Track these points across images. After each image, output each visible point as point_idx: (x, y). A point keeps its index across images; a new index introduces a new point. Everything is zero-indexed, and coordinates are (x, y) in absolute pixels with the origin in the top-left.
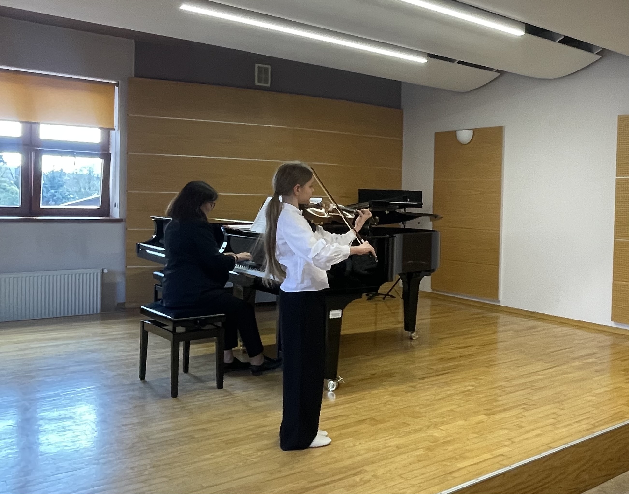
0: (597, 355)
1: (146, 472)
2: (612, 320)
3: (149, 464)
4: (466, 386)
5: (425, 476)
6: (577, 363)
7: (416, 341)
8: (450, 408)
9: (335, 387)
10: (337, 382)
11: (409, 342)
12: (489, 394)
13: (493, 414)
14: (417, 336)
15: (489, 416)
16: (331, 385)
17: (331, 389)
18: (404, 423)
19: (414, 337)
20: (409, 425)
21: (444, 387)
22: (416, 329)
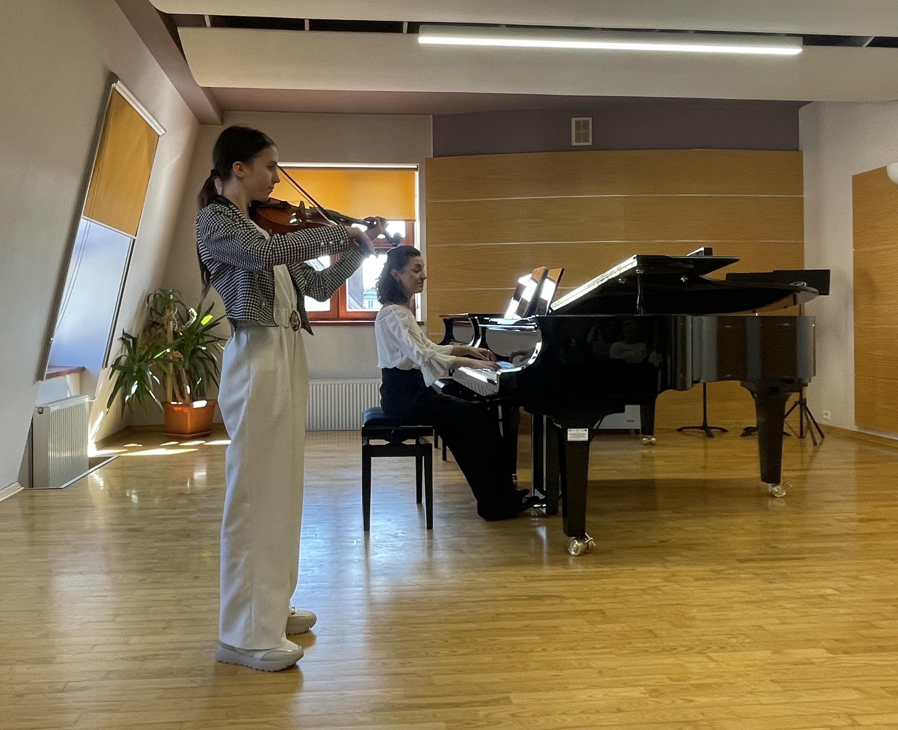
7: (783, 500)
8: (760, 622)
9: (579, 550)
10: (584, 544)
11: (770, 502)
12: (863, 610)
13: (845, 653)
14: (783, 492)
15: (834, 654)
16: (575, 546)
17: (573, 553)
18: (650, 631)
19: (777, 493)
20: (656, 636)
21: (775, 583)
22: (782, 481)
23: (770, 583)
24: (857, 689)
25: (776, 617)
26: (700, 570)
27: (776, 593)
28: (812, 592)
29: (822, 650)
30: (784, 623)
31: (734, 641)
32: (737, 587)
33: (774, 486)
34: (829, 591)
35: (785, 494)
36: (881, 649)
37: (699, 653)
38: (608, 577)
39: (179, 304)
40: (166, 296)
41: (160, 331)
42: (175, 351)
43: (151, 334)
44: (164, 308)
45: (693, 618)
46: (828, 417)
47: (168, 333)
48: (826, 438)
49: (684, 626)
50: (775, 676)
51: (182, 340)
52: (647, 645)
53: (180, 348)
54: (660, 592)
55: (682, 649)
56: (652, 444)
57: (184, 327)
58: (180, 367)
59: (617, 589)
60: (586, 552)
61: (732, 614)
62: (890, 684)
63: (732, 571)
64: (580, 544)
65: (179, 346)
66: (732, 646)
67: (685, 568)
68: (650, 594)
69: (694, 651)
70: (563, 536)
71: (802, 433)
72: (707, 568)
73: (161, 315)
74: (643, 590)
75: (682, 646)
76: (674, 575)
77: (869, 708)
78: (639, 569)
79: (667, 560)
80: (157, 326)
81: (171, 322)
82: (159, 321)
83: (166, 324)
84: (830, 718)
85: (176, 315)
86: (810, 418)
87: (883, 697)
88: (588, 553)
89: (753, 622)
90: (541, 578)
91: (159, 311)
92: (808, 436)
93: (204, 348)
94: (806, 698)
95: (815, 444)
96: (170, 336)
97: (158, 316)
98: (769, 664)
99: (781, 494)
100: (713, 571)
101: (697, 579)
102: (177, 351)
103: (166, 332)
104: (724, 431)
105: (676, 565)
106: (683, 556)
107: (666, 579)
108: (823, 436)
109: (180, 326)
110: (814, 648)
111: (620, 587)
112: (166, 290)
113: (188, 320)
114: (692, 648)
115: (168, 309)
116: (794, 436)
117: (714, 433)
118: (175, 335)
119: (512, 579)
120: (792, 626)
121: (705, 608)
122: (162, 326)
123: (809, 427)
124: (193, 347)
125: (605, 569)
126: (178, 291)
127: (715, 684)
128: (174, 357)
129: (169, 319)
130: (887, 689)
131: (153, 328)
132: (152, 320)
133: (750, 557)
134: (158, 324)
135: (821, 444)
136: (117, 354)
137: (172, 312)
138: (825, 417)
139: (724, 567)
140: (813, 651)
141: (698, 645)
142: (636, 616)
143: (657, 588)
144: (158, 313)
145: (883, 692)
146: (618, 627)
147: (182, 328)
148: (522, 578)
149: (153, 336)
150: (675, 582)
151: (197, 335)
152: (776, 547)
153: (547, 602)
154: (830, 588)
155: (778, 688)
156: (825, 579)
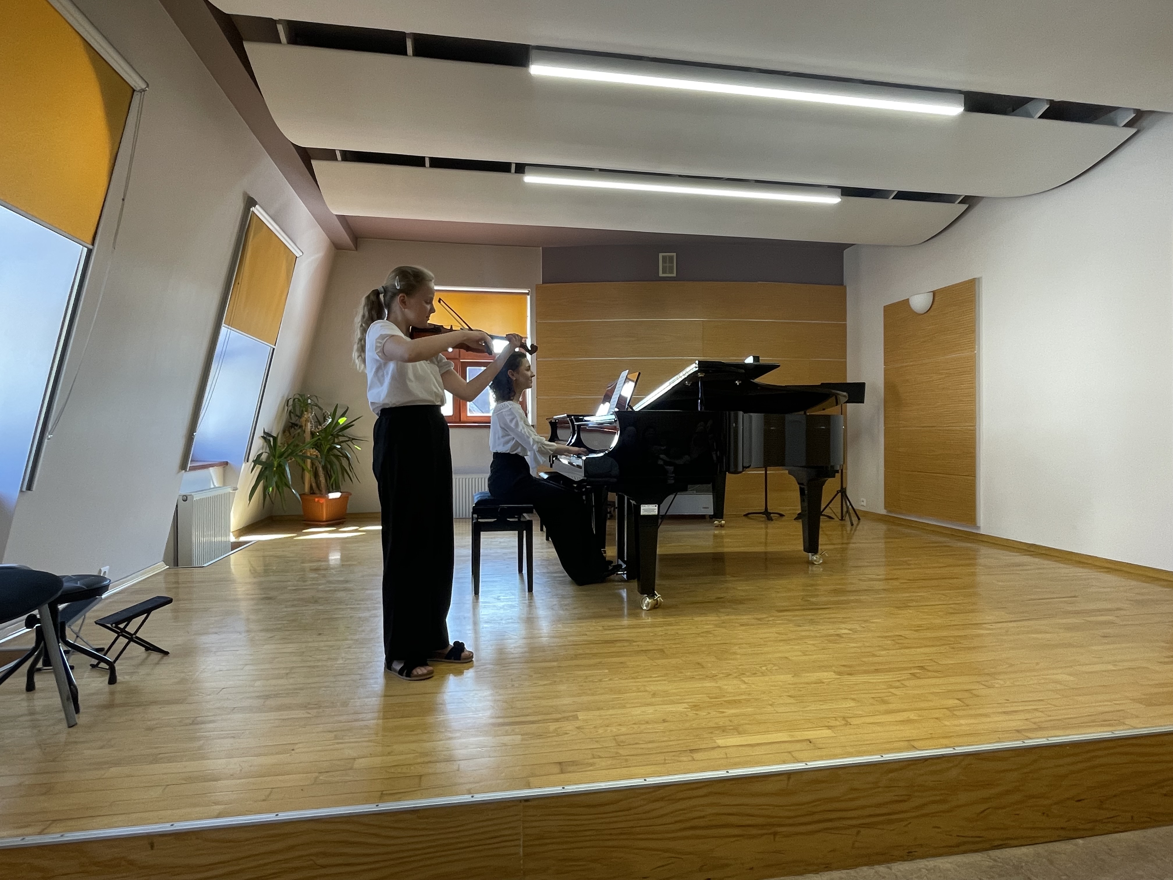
7: (820, 566)
8: (787, 655)
9: (650, 606)
10: (654, 600)
11: (810, 568)
12: (868, 644)
13: (850, 674)
14: (820, 560)
15: (840, 675)
16: (646, 602)
17: (645, 608)
18: (699, 664)
19: (815, 561)
20: (703, 667)
21: (803, 626)
22: (820, 552)
23: (800, 626)
24: (853, 699)
25: (801, 651)
26: (745, 618)
27: (803, 634)
28: (832, 632)
29: (832, 673)
30: (805, 655)
31: (764, 668)
32: (774, 630)
33: (813, 555)
35: (821, 561)
36: (877, 671)
37: (736, 677)
38: (670, 624)
39: (316, 407)
40: (304, 401)
41: (299, 431)
42: (312, 448)
43: (290, 434)
44: (302, 411)
45: (735, 653)
46: (864, 504)
47: (306, 432)
48: (861, 520)
49: (726, 659)
50: (792, 693)
51: (319, 439)
52: (695, 673)
53: (317, 446)
54: (710, 635)
55: (722, 675)
56: (722, 526)
57: (321, 427)
58: (317, 463)
59: (677, 633)
60: (655, 607)
61: (766, 649)
62: (879, 695)
63: (771, 619)
64: (650, 601)
65: (316, 445)
66: (762, 673)
67: (733, 617)
68: (702, 637)
69: (730, 676)
71: (842, 517)
72: (750, 617)
73: (300, 417)
74: (698, 634)
75: (723, 673)
76: (724, 623)
77: (861, 713)
78: (696, 619)
79: (720, 612)
80: (296, 427)
81: (309, 424)
82: (297, 422)
83: (304, 425)
84: (828, 720)
85: (313, 416)
86: (848, 504)
87: (872, 705)
88: (657, 608)
89: (780, 655)
90: (616, 627)
91: (299, 414)
92: (847, 518)
93: (339, 447)
94: (813, 707)
95: (852, 525)
96: (308, 436)
97: (297, 418)
98: (789, 684)
99: (818, 562)
100: (757, 619)
101: (742, 625)
102: (314, 449)
103: (304, 431)
104: (781, 515)
105: (728, 615)
106: (734, 609)
107: (716, 626)
108: (859, 519)
109: (316, 427)
110: (827, 671)
111: (680, 632)
112: (304, 395)
113: (325, 421)
114: (731, 675)
115: (306, 411)
116: (837, 520)
117: (773, 518)
118: (313, 434)
119: (591, 629)
120: (810, 657)
121: (745, 645)
122: (301, 427)
123: (848, 512)
124: (329, 446)
125: (670, 620)
126: (316, 397)
127: (745, 699)
128: (311, 454)
129: (307, 421)
130: (876, 699)
131: (293, 429)
132: (292, 422)
133: (786, 608)
134: (297, 425)
135: (858, 525)
136: (259, 450)
137: (310, 414)
138: (862, 503)
139: (764, 616)
140: (826, 674)
141: (736, 673)
142: (689, 653)
143: (708, 632)
144: (297, 416)
145: (871, 701)
146: (673, 661)
147: (318, 429)
148: (601, 628)
149: (292, 435)
150: (725, 627)
151: (332, 435)
152: (809, 601)
153: (619, 644)
154: (846, 629)
155: (792, 700)
156: (843, 623)
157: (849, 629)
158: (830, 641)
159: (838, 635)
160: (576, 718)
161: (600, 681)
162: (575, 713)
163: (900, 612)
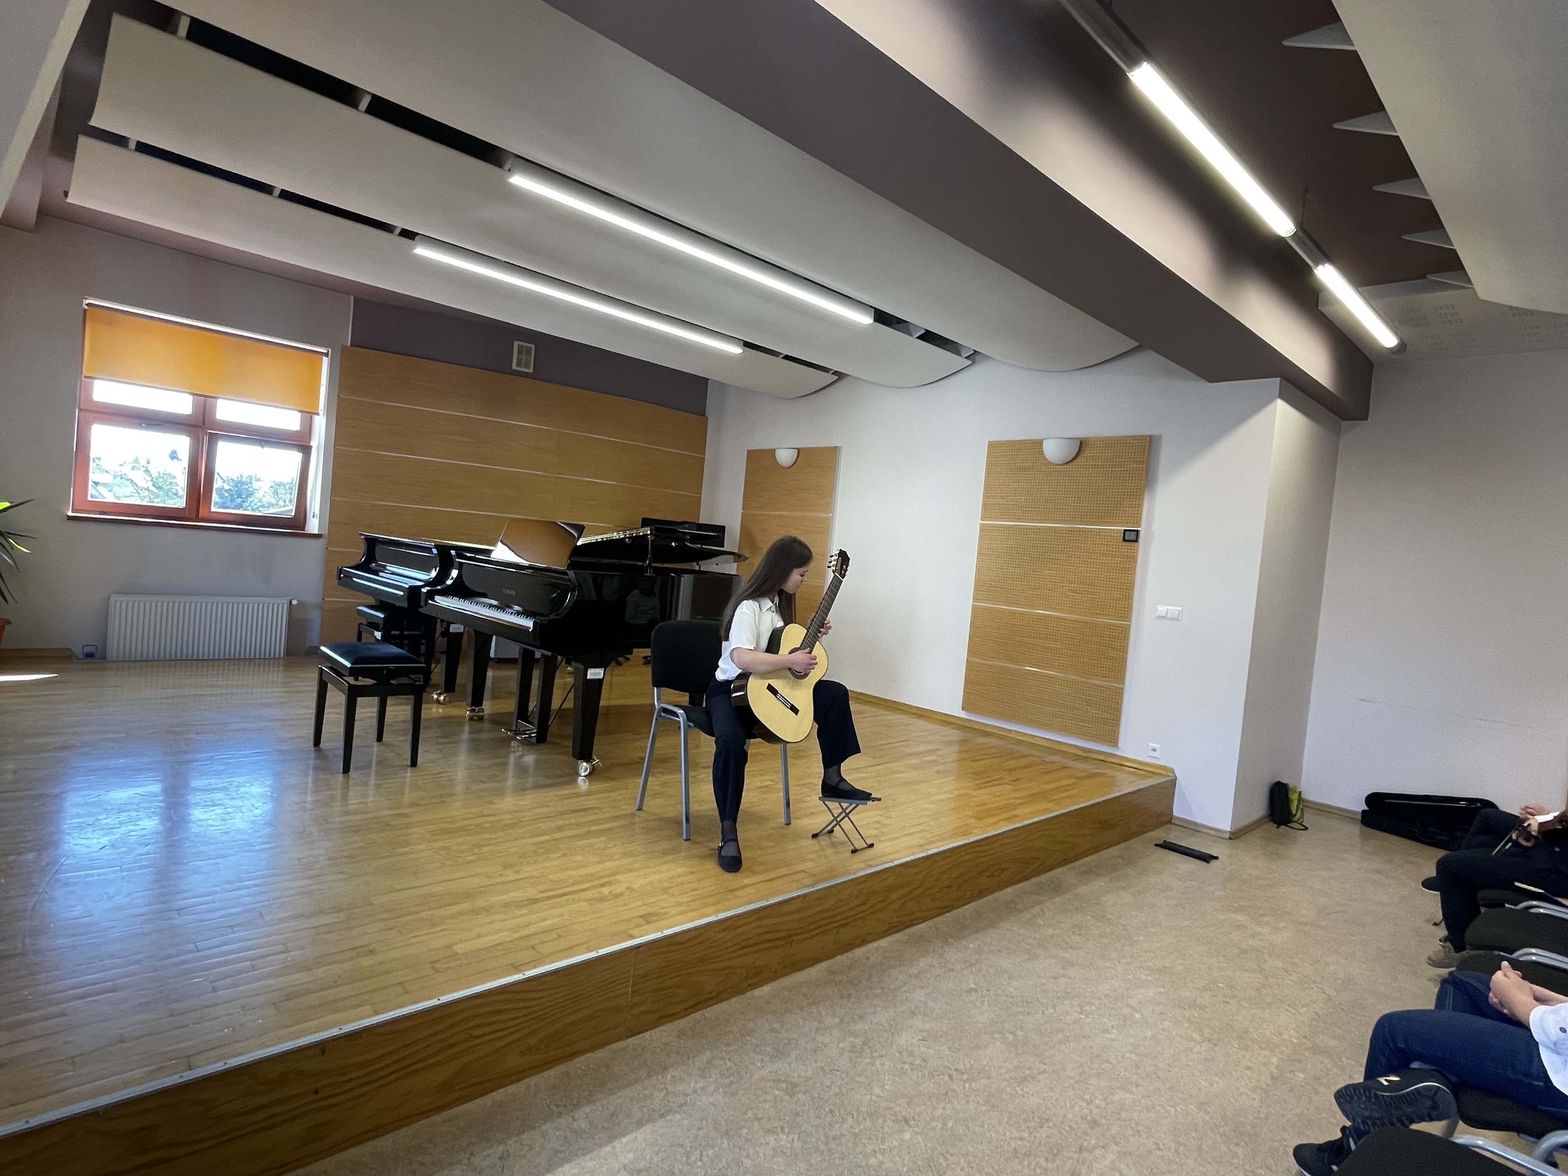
0: (940, 753)
1: (318, 866)
2: (963, 709)
3: (323, 855)
4: (762, 781)
5: (698, 892)
6: (914, 761)
9: (588, 770)
10: (593, 765)
16: (583, 767)
17: (583, 774)
28: (760, 784)
34: (769, 783)
64: (588, 766)
70: (570, 759)
156: (763, 775)
157: (772, 781)
158: (764, 793)
159: (766, 786)
160: (618, 882)
161: (606, 848)
162: (614, 878)
163: (798, 762)
